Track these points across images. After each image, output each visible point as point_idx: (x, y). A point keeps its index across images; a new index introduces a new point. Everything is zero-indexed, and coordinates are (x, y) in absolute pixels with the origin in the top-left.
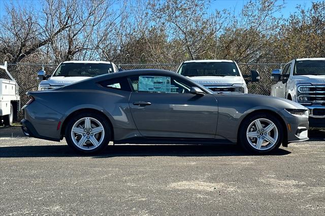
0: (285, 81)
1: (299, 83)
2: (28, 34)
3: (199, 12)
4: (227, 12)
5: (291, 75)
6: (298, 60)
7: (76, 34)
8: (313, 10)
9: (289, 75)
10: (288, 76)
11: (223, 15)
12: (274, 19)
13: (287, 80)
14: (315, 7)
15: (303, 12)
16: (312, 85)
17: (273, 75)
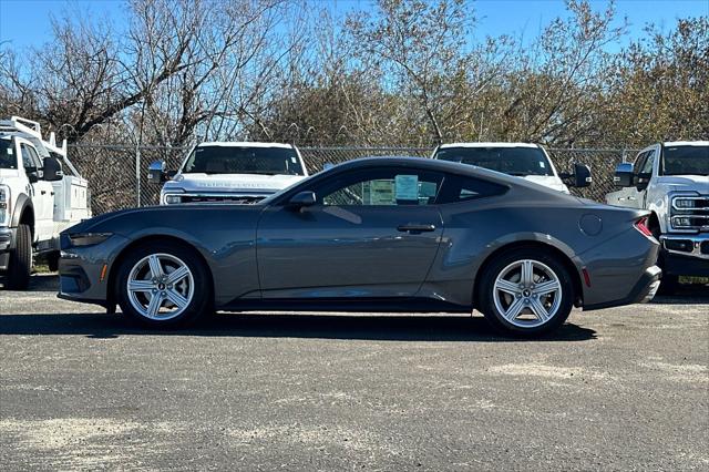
0: (642, 187)
1: (673, 192)
2: (97, 83)
3: (449, 41)
4: (509, 41)
5: (655, 175)
6: (667, 144)
7: (199, 83)
8: (680, 35)
9: (651, 174)
10: (648, 176)
11: (501, 47)
12: (607, 56)
13: (647, 184)
14: (684, 28)
15: (659, 40)
16: (700, 195)
17: (618, 174)
